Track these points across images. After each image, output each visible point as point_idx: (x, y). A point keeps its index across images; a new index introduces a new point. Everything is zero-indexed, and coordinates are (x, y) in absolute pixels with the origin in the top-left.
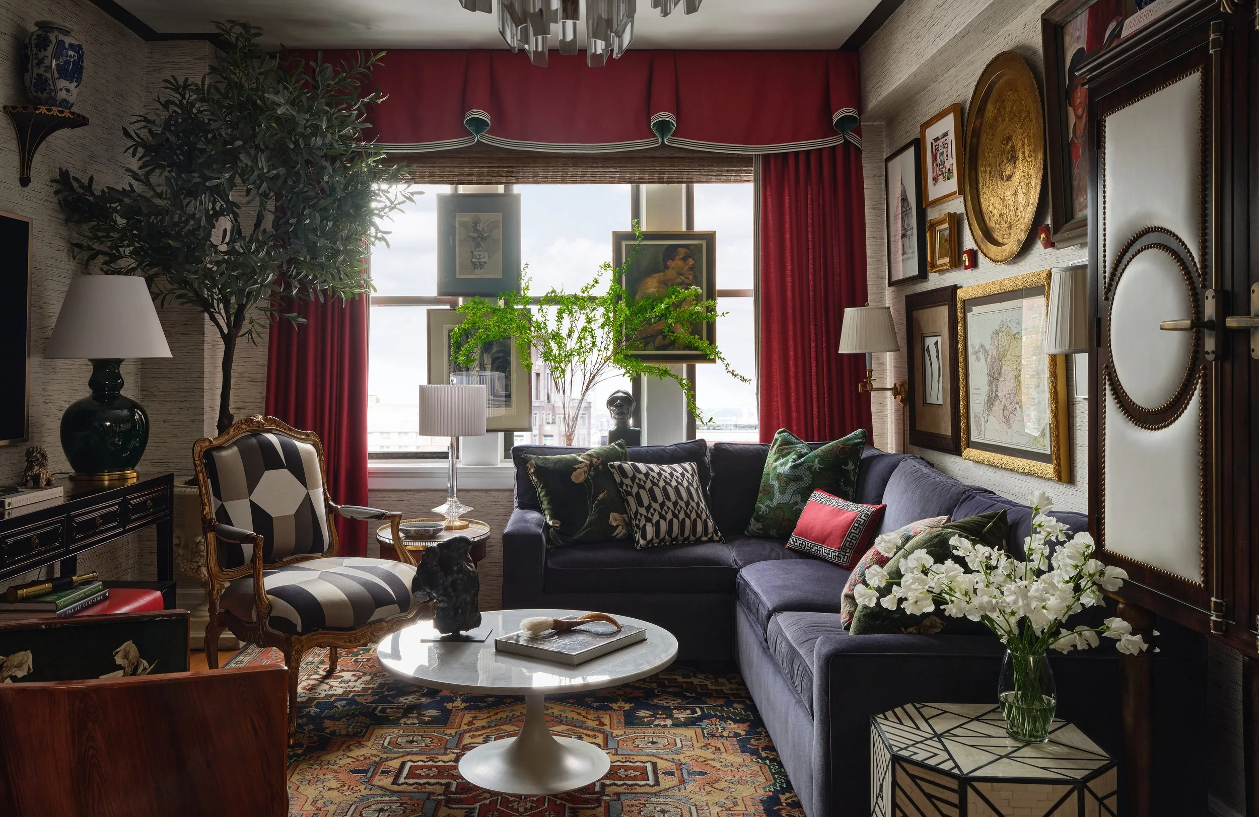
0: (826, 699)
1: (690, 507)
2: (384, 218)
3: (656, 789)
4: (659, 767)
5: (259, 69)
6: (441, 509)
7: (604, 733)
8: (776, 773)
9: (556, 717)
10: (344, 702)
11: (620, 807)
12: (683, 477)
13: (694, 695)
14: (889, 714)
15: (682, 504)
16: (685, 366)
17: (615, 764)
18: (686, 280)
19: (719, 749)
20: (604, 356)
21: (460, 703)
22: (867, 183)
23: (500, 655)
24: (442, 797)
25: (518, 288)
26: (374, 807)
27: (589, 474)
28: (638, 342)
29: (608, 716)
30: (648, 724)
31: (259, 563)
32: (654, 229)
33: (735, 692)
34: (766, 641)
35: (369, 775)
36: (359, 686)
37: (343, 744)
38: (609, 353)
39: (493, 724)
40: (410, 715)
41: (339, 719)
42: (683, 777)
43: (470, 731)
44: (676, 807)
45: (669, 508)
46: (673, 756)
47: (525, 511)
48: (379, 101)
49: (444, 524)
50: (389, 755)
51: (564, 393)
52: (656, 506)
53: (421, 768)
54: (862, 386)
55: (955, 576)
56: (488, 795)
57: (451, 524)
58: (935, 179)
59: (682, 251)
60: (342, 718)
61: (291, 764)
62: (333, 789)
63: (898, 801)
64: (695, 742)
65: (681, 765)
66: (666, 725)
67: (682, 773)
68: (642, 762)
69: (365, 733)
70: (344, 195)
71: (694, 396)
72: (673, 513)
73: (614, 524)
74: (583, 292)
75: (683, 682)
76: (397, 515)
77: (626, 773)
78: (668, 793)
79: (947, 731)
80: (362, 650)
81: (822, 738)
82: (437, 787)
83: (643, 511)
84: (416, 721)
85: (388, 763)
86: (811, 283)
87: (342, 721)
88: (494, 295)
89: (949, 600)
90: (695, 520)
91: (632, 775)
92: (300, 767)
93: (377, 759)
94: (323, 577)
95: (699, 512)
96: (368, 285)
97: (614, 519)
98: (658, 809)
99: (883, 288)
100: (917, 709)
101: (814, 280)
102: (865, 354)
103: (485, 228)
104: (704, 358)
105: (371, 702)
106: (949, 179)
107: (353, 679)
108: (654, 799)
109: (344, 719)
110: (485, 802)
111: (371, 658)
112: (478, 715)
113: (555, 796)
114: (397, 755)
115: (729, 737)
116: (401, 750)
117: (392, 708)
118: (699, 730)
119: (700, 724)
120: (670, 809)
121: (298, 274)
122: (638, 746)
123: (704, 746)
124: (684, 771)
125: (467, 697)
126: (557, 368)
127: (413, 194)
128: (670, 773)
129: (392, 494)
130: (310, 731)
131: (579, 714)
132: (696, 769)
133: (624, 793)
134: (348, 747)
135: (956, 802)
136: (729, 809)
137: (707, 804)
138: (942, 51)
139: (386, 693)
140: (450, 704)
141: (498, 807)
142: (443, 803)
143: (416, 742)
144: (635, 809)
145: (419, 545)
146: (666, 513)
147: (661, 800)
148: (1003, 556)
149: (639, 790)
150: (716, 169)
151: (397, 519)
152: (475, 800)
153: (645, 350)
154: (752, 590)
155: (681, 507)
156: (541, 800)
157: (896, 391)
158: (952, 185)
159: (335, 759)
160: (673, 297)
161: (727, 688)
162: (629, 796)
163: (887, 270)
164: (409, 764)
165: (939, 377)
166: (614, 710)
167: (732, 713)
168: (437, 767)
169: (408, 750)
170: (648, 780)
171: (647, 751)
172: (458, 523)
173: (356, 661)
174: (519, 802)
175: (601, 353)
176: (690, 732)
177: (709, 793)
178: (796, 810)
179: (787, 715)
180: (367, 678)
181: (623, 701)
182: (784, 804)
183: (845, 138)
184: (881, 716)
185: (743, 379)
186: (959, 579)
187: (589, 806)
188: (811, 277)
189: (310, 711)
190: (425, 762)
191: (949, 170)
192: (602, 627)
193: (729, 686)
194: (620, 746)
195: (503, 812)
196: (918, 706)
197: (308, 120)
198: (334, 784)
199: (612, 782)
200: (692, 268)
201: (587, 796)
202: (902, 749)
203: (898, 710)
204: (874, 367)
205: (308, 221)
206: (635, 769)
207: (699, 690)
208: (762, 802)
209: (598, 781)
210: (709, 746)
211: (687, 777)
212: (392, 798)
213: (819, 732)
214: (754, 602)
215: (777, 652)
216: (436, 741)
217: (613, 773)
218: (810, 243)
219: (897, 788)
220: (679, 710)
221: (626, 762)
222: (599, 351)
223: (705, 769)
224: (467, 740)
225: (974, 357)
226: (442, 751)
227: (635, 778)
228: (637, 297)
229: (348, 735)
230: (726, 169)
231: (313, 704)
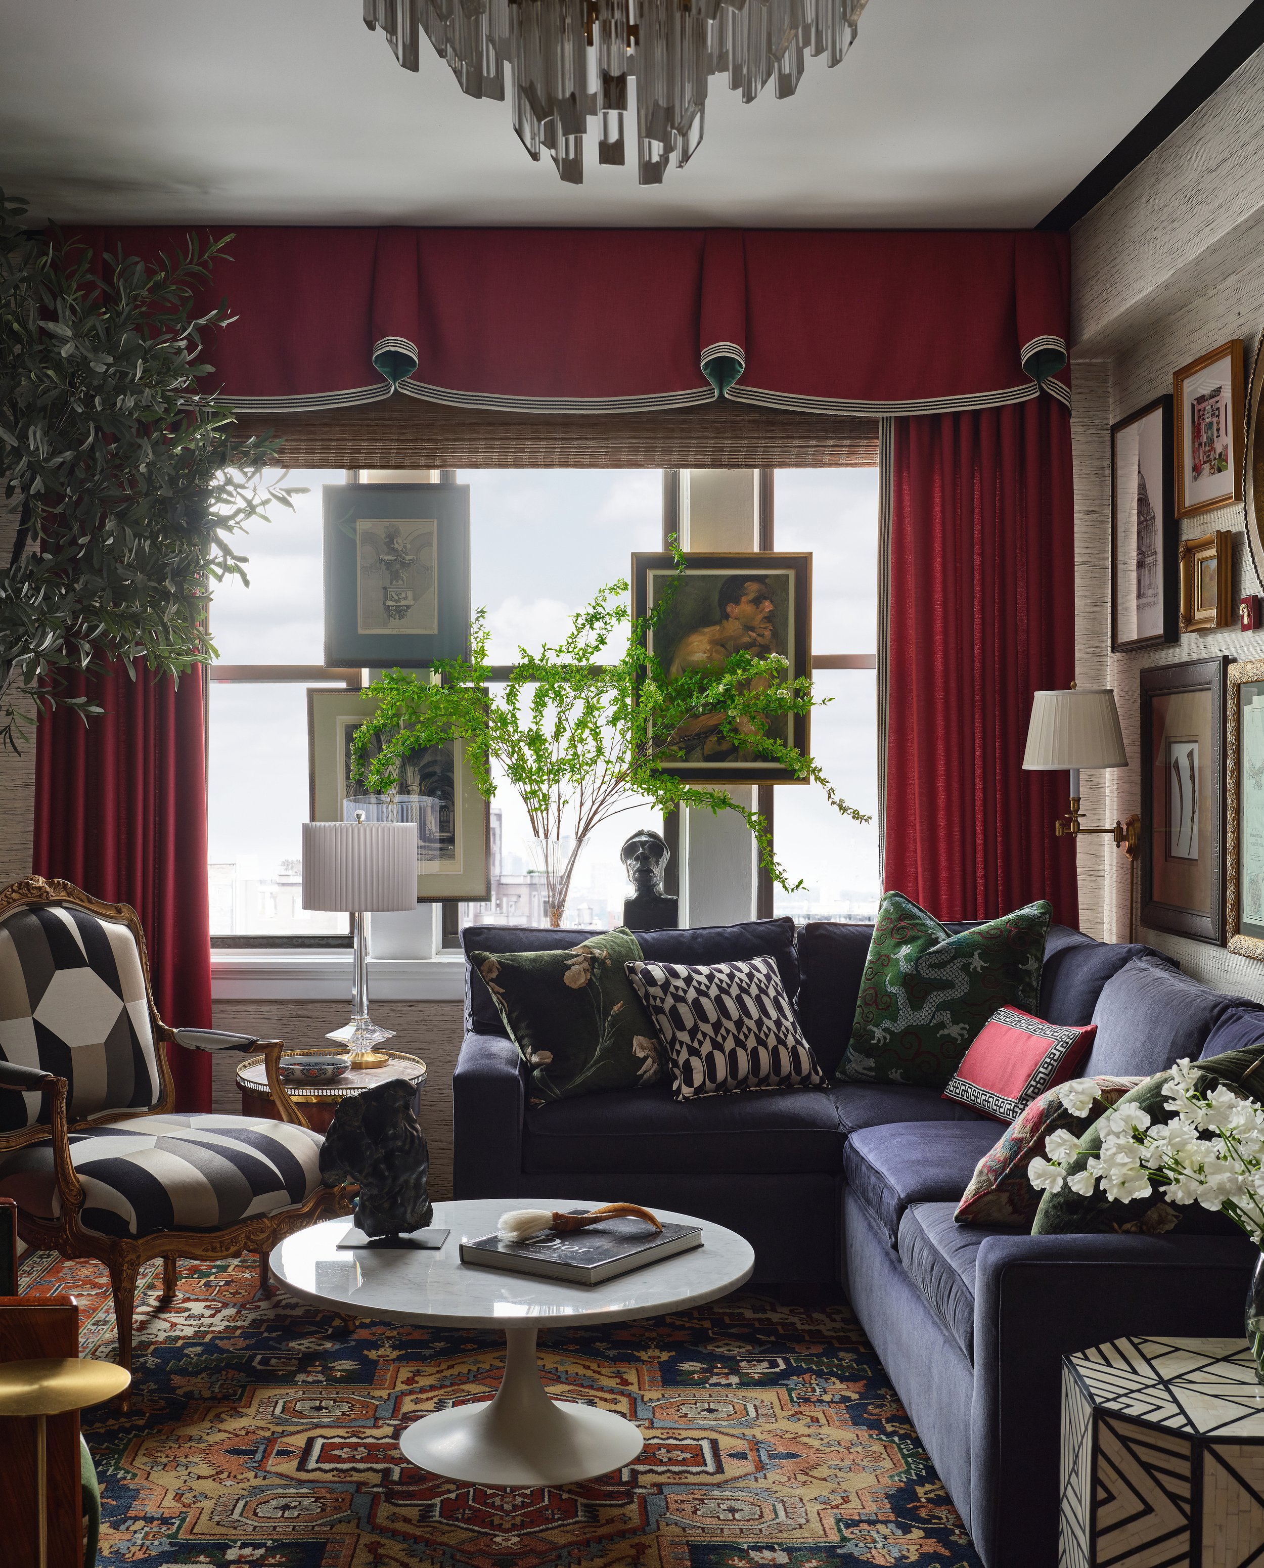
0: (994, 1333)
1: (765, 1028)
2: (236, 530)
3: (719, 1478)
4: (721, 1446)
5: (21, 271)
6: (343, 1034)
7: (629, 1395)
8: (909, 1456)
9: (550, 1372)
10: (199, 1349)
11: (664, 1504)
12: (751, 980)
13: (773, 1338)
14: (1091, 1352)
15: (751, 1024)
16: (755, 788)
17: (650, 1442)
18: (759, 639)
19: (817, 1420)
20: (617, 771)
21: (389, 1350)
22: (1079, 468)
23: (468, 1269)
24: (380, 1490)
25: (466, 653)
26: (274, 1503)
27: (593, 974)
28: (675, 748)
29: (634, 1371)
30: (702, 1383)
31: (62, 1122)
32: (704, 548)
33: (842, 1334)
34: (895, 1247)
35: (258, 1457)
36: (219, 1324)
37: (208, 1411)
38: (625, 766)
39: (447, 1383)
40: (309, 1369)
41: (196, 1374)
42: (761, 1461)
43: (411, 1392)
44: (753, 1504)
45: (728, 1031)
46: (744, 1431)
47: (485, 1037)
48: (224, 324)
49: (347, 1058)
50: (285, 1428)
51: (546, 836)
52: (707, 1028)
53: (341, 1446)
54: (1061, 825)
55: (1185, 1143)
56: (453, 1487)
57: (359, 1060)
58: (1197, 470)
59: (752, 589)
60: (199, 1373)
61: (130, 1440)
62: (206, 1478)
63: (1101, 1475)
64: (777, 1409)
65: (756, 1444)
66: (730, 1385)
67: (759, 1456)
68: (695, 1439)
69: (242, 1395)
70: (170, 494)
71: (771, 843)
72: (736, 1038)
73: (641, 1055)
74: (580, 660)
75: (754, 1319)
76: (276, 1044)
77: (669, 1455)
78: (737, 1485)
79: (1179, 1376)
80: (214, 1267)
81: (987, 1392)
82: (370, 1474)
83: (684, 1036)
84: (321, 1377)
85: (285, 1440)
86: (978, 645)
87: (200, 1377)
88: (424, 665)
89: (1172, 1178)
90: (775, 1049)
91: (679, 1458)
92: (146, 1445)
93: (268, 1434)
94: (162, 1144)
95: (782, 1035)
96: (205, 647)
97: (640, 1046)
98: (723, 1507)
99: (1102, 654)
100: (1135, 1346)
101: (983, 640)
102: (1068, 772)
103: (409, 546)
104: (788, 776)
105: (243, 1349)
106: (1220, 471)
107: (208, 1313)
108: (716, 1493)
109: (204, 1375)
110: (449, 1495)
111: (232, 1281)
112: (423, 1369)
113: (560, 1487)
114: (299, 1428)
115: (832, 1402)
116: (304, 1421)
117: (279, 1358)
118: (783, 1392)
119: (785, 1382)
120: (743, 1506)
121: (92, 629)
122: (686, 1415)
123: (793, 1415)
124: (762, 1451)
125: (400, 1340)
126: (534, 793)
127: (289, 492)
128: (741, 1456)
129: (250, 1008)
130: (151, 1392)
131: (587, 1367)
132: (781, 1450)
133: (669, 1484)
134: (218, 1416)
135: (1187, 1473)
136: (837, 1507)
137: (801, 1500)
138: (1213, 250)
139: (266, 1334)
140: (374, 1352)
141: (470, 1503)
142: (383, 1497)
143: (326, 1408)
144: (688, 1507)
145: (309, 1094)
146: (724, 1039)
147: (728, 1494)
148: (1259, 1112)
149: (691, 1479)
150: (813, 442)
151: (276, 1050)
152: (432, 1493)
153: (686, 761)
154: (870, 1168)
155: (749, 1030)
156: (538, 1494)
157: (1119, 835)
158: (1225, 482)
159: (200, 1433)
160: (739, 672)
161: (827, 1327)
162: (676, 1488)
163: (1109, 622)
164: (319, 1443)
165: (1194, 813)
166: (643, 1362)
167: (836, 1366)
168: (365, 1446)
169: (315, 1420)
170: (706, 1465)
171: (702, 1422)
172: (370, 1058)
173: (207, 1285)
174: (502, 1496)
175: (610, 765)
176: (769, 1395)
177: (804, 1483)
178: (943, 1508)
179: (930, 1362)
180: (231, 1311)
181: (656, 1347)
182: (923, 1500)
183: (1041, 389)
184: (1079, 1355)
185: (856, 816)
186: (1189, 1147)
187: (615, 1502)
188: (977, 635)
189: (146, 1362)
190: (345, 1438)
191: (1220, 454)
192: (629, 1225)
193: (830, 1325)
194: (657, 1415)
195: (480, 1510)
196: (1136, 1340)
197: (109, 366)
198: (205, 1470)
199: (648, 1467)
200: (769, 618)
201: (610, 1488)
202: (1108, 1400)
203: (1106, 1347)
204: (1084, 792)
205: (110, 541)
206: (684, 1448)
207: (781, 1331)
208: (888, 1496)
209: (626, 1466)
210: (800, 1416)
211: (768, 1461)
212: (301, 1491)
213: (982, 1382)
214: (874, 1186)
215: (915, 1265)
216: (357, 1407)
217: (648, 1455)
218: (977, 574)
219: (1100, 1457)
220: (748, 1362)
221: (668, 1438)
222: (608, 762)
223: (797, 1450)
224: (408, 1406)
225: (1253, 781)
226: (371, 1422)
227: (684, 1462)
228: (674, 669)
229: (213, 1398)
230: (831, 442)
231: (149, 1351)
